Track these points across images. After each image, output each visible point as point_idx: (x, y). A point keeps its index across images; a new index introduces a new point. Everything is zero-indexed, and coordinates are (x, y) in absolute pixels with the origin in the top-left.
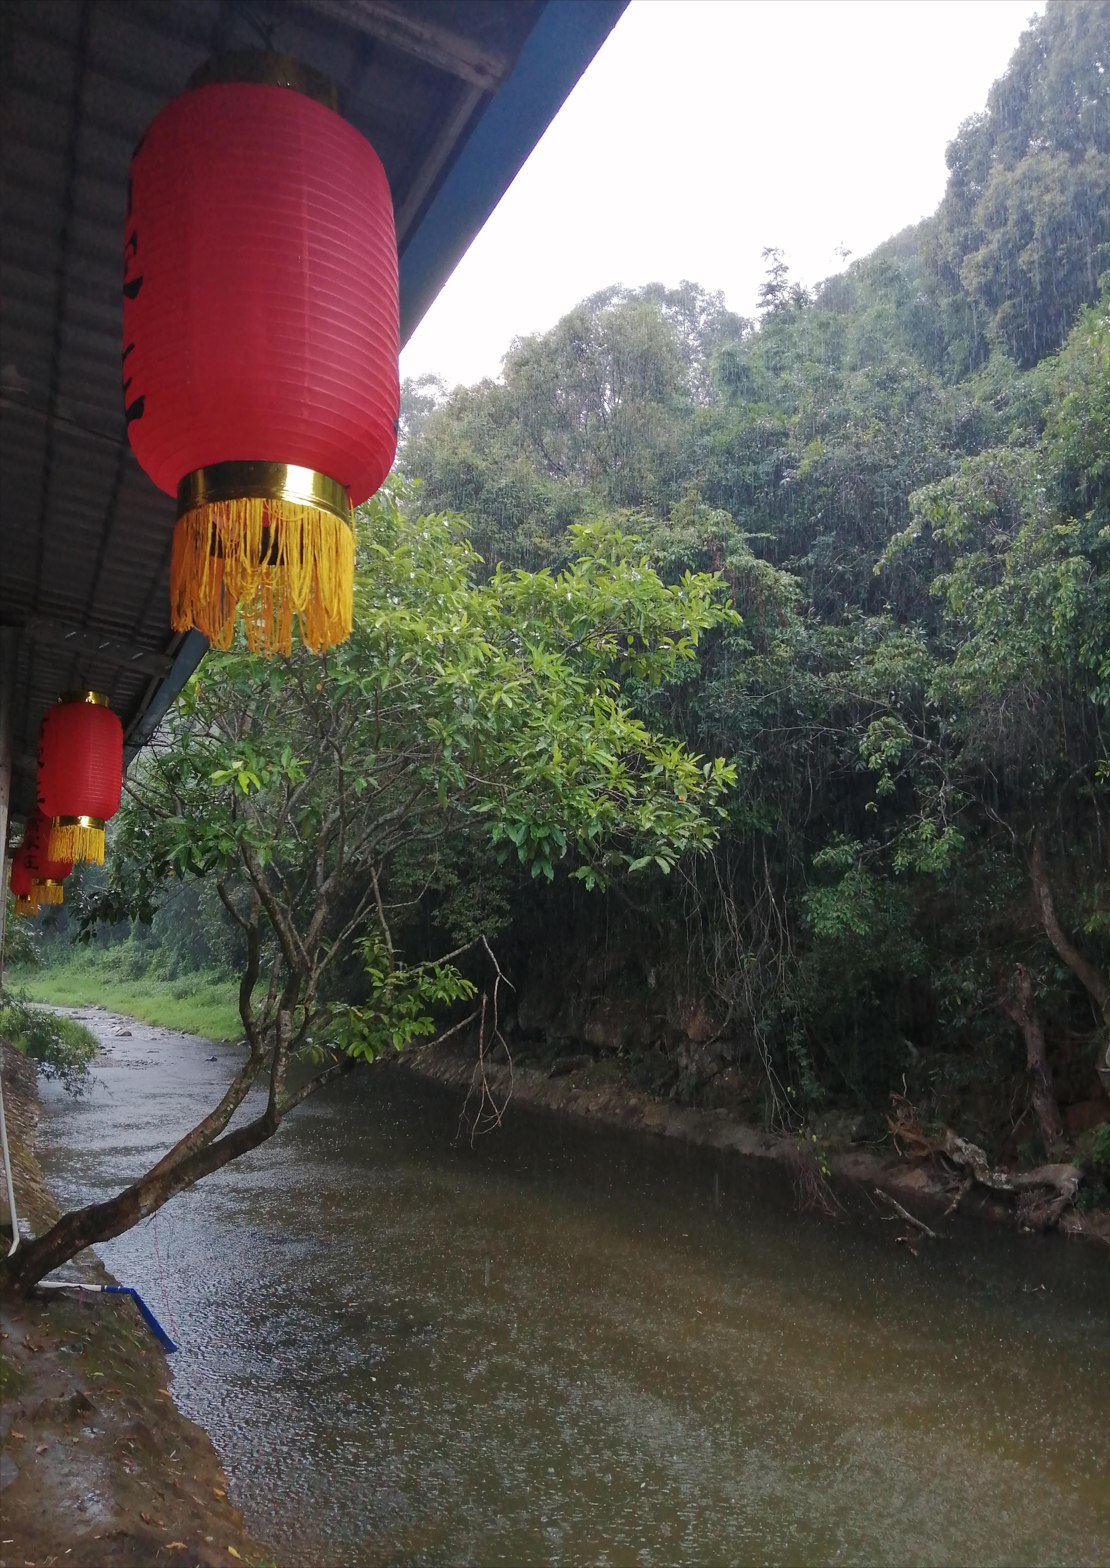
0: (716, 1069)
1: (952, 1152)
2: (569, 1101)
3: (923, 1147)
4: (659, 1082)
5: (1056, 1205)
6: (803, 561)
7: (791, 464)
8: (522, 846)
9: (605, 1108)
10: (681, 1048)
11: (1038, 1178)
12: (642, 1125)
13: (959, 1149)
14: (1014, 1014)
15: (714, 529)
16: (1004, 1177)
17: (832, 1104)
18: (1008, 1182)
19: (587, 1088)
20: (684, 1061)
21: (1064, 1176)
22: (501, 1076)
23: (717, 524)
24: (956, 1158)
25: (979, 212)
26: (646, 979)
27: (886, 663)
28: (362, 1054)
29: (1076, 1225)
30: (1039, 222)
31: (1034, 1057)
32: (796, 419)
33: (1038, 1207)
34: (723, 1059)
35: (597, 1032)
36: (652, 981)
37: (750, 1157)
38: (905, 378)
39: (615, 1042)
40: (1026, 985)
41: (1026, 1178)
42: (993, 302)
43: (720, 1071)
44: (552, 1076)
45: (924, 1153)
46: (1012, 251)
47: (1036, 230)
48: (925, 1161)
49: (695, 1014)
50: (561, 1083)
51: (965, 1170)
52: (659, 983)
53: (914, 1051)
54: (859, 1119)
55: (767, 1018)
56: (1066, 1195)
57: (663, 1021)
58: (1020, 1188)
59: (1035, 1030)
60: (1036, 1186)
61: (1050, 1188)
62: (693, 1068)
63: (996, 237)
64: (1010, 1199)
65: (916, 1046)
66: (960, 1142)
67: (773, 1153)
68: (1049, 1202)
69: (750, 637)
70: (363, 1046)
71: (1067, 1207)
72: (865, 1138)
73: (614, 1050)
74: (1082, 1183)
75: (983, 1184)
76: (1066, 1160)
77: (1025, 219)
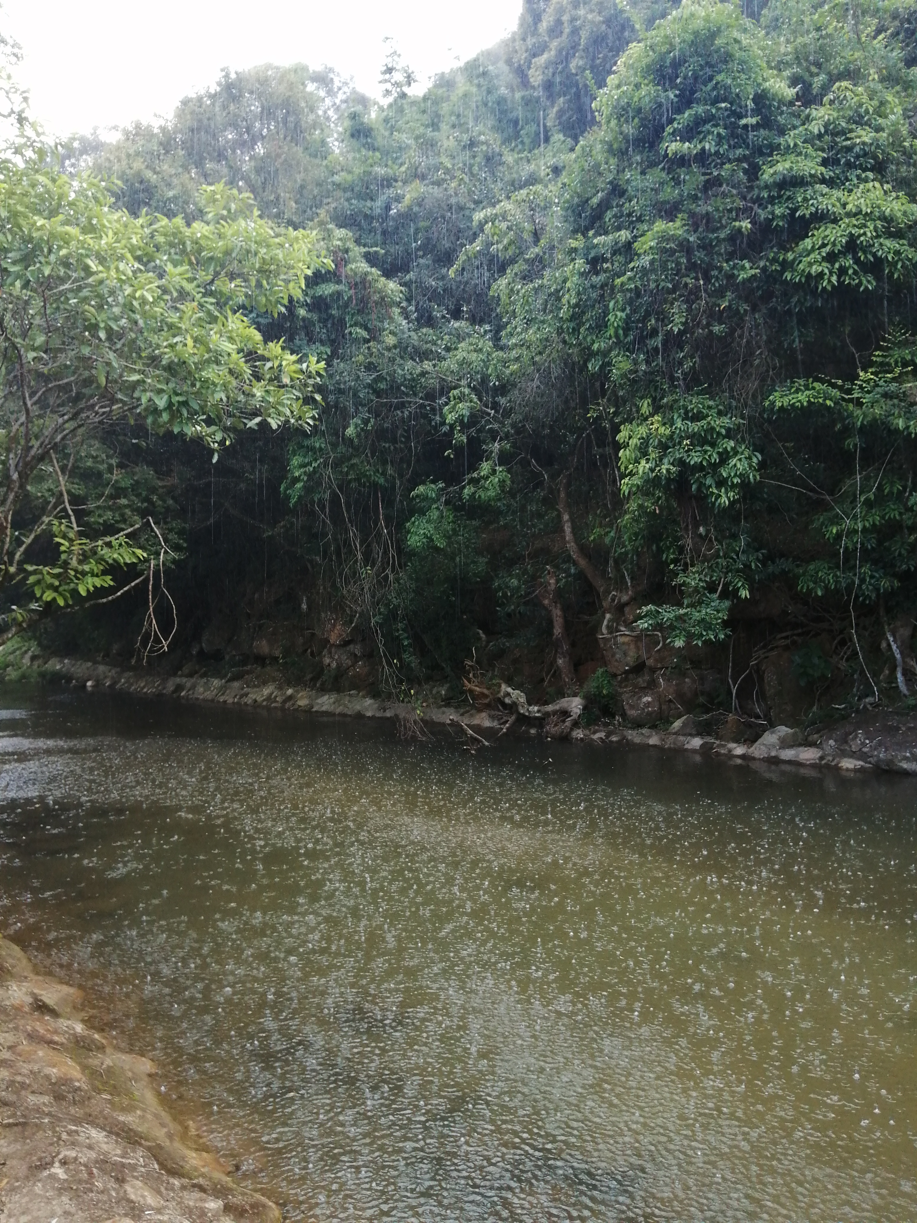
0: (350, 663)
1: (505, 696)
2: (242, 696)
3: (486, 696)
4: (309, 677)
5: (568, 722)
6: (408, 277)
7: (398, 199)
8: (165, 409)
9: (269, 698)
10: (325, 652)
11: (557, 707)
12: (296, 707)
13: (508, 694)
14: (546, 602)
15: (339, 243)
16: (536, 708)
17: (429, 679)
18: (538, 711)
19: (255, 686)
20: (327, 661)
21: (574, 704)
22: (188, 685)
23: (340, 239)
24: (507, 701)
25: (544, 25)
26: (300, 605)
27: (465, 354)
28: (54, 599)
29: (579, 734)
30: (584, 34)
31: (558, 631)
32: (403, 169)
33: (556, 725)
34: (356, 655)
35: (263, 646)
36: (304, 606)
37: (373, 718)
38: (483, 143)
39: (277, 653)
40: (552, 581)
41: (550, 708)
42: (551, 97)
43: (353, 665)
44: (229, 681)
45: (487, 701)
46: (565, 56)
47: (583, 42)
48: (488, 706)
49: (334, 626)
50: (236, 684)
51: (512, 708)
52: (309, 607)
53: (483, 636)
54: (447, 686)
55: (380, 614)
56: (575, 716)
57: (313, 635)
58: (547, 714)
59: (559, 613)
60: (555, 713)
61: (565, 713)
62: (334, 665)
63: (554, 44)
64: (540, 722)
65: (484, 633)
66: (509, 690)
67: (388, 714)
68: (564, 721)
69: (366, 329)
70: (55, 595)
71: (576, 724)
72: (451, 698)
73: (276, 659)
74: (585, 708)
75: (523, 715)
76: (575, 695)
77: (575, 31)
